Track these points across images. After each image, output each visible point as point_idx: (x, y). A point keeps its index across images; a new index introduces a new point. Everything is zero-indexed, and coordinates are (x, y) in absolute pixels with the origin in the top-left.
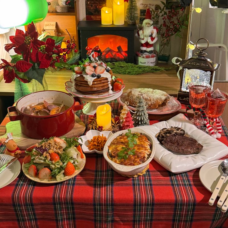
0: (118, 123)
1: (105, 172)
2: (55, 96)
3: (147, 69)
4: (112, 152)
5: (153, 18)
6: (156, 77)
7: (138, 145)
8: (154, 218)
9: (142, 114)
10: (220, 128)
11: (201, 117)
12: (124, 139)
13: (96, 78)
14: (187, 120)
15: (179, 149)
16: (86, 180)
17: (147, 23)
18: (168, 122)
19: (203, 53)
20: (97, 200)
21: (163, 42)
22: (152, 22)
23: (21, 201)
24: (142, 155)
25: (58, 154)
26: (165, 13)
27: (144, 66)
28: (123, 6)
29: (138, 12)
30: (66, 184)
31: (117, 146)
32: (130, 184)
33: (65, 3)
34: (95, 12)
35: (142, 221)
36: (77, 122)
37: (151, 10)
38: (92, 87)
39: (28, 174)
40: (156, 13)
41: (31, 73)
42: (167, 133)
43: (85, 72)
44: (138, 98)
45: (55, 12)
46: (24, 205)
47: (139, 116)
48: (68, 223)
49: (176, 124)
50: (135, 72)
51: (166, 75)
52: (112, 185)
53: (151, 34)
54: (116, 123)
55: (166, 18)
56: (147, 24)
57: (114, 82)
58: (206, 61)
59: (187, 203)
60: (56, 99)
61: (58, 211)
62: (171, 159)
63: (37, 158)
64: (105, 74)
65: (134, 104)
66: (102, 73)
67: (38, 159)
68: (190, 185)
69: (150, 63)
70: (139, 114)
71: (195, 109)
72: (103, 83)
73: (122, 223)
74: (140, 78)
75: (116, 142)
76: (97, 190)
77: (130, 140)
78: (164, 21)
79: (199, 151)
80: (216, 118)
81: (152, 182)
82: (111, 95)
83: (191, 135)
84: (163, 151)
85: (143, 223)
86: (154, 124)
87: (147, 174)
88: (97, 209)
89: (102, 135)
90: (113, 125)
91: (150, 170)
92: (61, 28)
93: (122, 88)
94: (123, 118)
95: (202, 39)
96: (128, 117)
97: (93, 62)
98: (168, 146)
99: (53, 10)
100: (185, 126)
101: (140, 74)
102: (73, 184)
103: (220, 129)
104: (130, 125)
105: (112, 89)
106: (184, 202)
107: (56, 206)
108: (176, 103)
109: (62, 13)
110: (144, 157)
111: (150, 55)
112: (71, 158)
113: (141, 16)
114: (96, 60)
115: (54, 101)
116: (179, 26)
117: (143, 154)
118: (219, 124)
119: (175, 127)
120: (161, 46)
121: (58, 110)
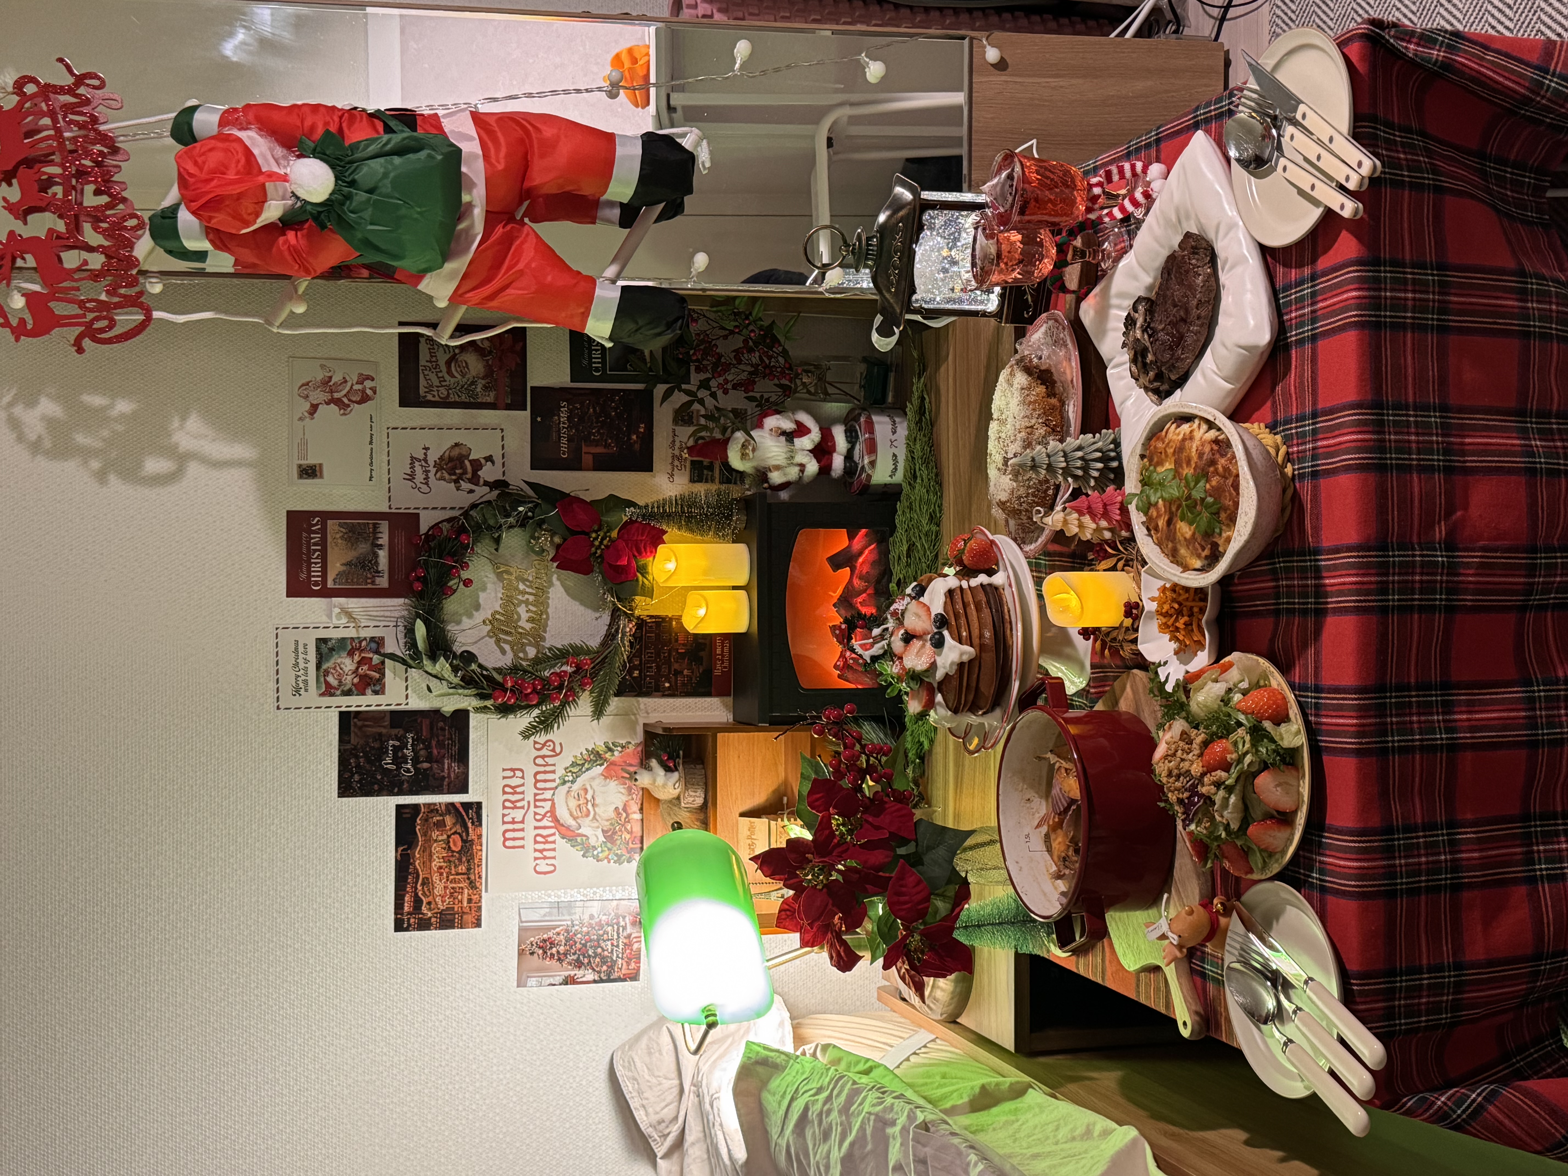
0: (1115, 548)
1: (1277, 580)
2: (1016, 790)
3: (918, 446)
4: (1199, 556)
5: (724, 430)
6: (951, 409)
7: (1178, 463)
8: (1433, 399)
9: (1079, 458)
10: (1127, 166)
11: (1096, 232)
12: (1159, 516)
13: (946, 633)
14: (1101, 290)
15: (1199, 318)
16: (1304, 646)
17: (744, 456)
18: (1110, 360)
19: (854, 245)
20: (1365, 601)
21: (812, 390)
22: (740, 435)
23: (1374, 868)
24: (1207, 449)
25: (1205, 744)
26: (704, 384)
27: (907, 460)
28: (682, 548)
29: (700, 489)
30: (1316, 715)
31: (1181, 538)
32: (1315, 489)
33: (669, 774)
34: (699, 660)
35: (1449, 443)
36: (1116, 702)
37: (691, 443)
38: (982, 648)
39: (1284, 852)
40: (703, 421)
41: (932, 868)
42: (1145, 365)
43: (927, 671)
44: (1016, 475)
45: (706, 813)
46: (1388, 859)
47: (1086, 468)
48: (1464, 709)
49: (1116, 329)
50: (931, 496)
51: (943, 369)
52: (1317, 552)
53: (783, 438)
54: (1114, 555)
55: (721, 380)
56: (747, 454)
57: (965, 566)
58: (883, 227)
59: (1368, 289)
60: (1032, 786)
61: (1413, 740)
62: (1224, 346)
63: (1222, 816)
64: (931, 600)
65: (1046, 490)
66: (928, 609)
67: (1225, 813)
68: (1313, 278)
69: (893, 438)
70: (1078, 468)
71: (1061, 264)
72: (965, 606)
73: (1459, 513)
74: (954, 474)
75: (1170, 545)
76: (1332, 603)
77: (1159, 494)
78: (735, 387)
79: (1204, 245)
80: (1091, 186)
81: (1308, 410)
82: (1008, 577)
83: (1152, 274)
84: (1204, 376)
85: (1459, 440)
86: (1118, 410)
87: (1284, 431)
88: (1399, 600)
89: (1153, 599)
90: (1120, 565)
91: (1269, 419)
92: (760, 798)
93: (984, 538)
94: (1099, 530)
95: (805, 249)
96: (1089, 507)
97: (889, 645)
98: (1187, 358)
99: (697, 820)
100: (1121, 295)
101: (937, 475)
102: (1318, 689)
103: (1133, 167)
104: (1119, 498)
105: (990, 573)
106: (1365, 297)
107: (1393, 747)
108: (1043, 329)
109: (706, 784)
110: (1216, 441)
111: (863, 437)
112: (1225, 701)
113: (713, 481)
114: (882, 637)
115: (1037, 793)
116: (752, 331)
117: (1203, 445)
118: (1114, 170)
119: (1124, 333)
120: (829, 395)
121: (1066, 770)
